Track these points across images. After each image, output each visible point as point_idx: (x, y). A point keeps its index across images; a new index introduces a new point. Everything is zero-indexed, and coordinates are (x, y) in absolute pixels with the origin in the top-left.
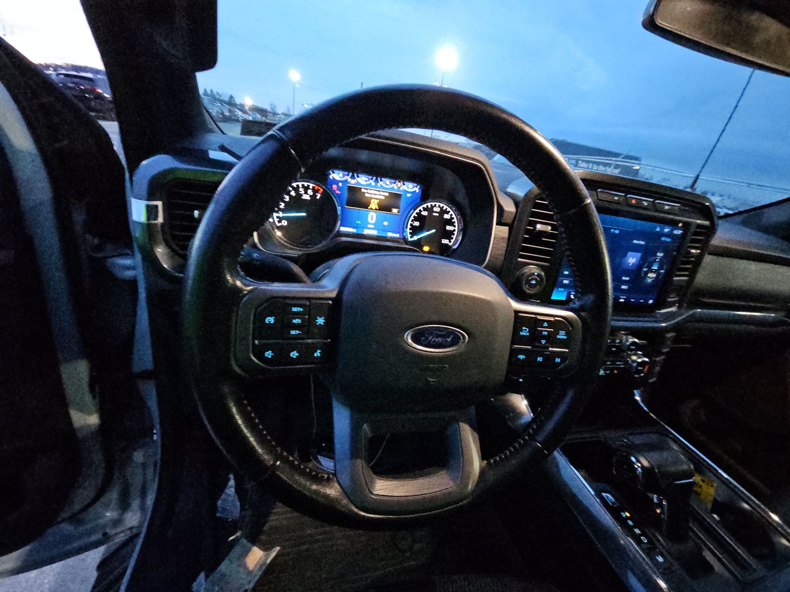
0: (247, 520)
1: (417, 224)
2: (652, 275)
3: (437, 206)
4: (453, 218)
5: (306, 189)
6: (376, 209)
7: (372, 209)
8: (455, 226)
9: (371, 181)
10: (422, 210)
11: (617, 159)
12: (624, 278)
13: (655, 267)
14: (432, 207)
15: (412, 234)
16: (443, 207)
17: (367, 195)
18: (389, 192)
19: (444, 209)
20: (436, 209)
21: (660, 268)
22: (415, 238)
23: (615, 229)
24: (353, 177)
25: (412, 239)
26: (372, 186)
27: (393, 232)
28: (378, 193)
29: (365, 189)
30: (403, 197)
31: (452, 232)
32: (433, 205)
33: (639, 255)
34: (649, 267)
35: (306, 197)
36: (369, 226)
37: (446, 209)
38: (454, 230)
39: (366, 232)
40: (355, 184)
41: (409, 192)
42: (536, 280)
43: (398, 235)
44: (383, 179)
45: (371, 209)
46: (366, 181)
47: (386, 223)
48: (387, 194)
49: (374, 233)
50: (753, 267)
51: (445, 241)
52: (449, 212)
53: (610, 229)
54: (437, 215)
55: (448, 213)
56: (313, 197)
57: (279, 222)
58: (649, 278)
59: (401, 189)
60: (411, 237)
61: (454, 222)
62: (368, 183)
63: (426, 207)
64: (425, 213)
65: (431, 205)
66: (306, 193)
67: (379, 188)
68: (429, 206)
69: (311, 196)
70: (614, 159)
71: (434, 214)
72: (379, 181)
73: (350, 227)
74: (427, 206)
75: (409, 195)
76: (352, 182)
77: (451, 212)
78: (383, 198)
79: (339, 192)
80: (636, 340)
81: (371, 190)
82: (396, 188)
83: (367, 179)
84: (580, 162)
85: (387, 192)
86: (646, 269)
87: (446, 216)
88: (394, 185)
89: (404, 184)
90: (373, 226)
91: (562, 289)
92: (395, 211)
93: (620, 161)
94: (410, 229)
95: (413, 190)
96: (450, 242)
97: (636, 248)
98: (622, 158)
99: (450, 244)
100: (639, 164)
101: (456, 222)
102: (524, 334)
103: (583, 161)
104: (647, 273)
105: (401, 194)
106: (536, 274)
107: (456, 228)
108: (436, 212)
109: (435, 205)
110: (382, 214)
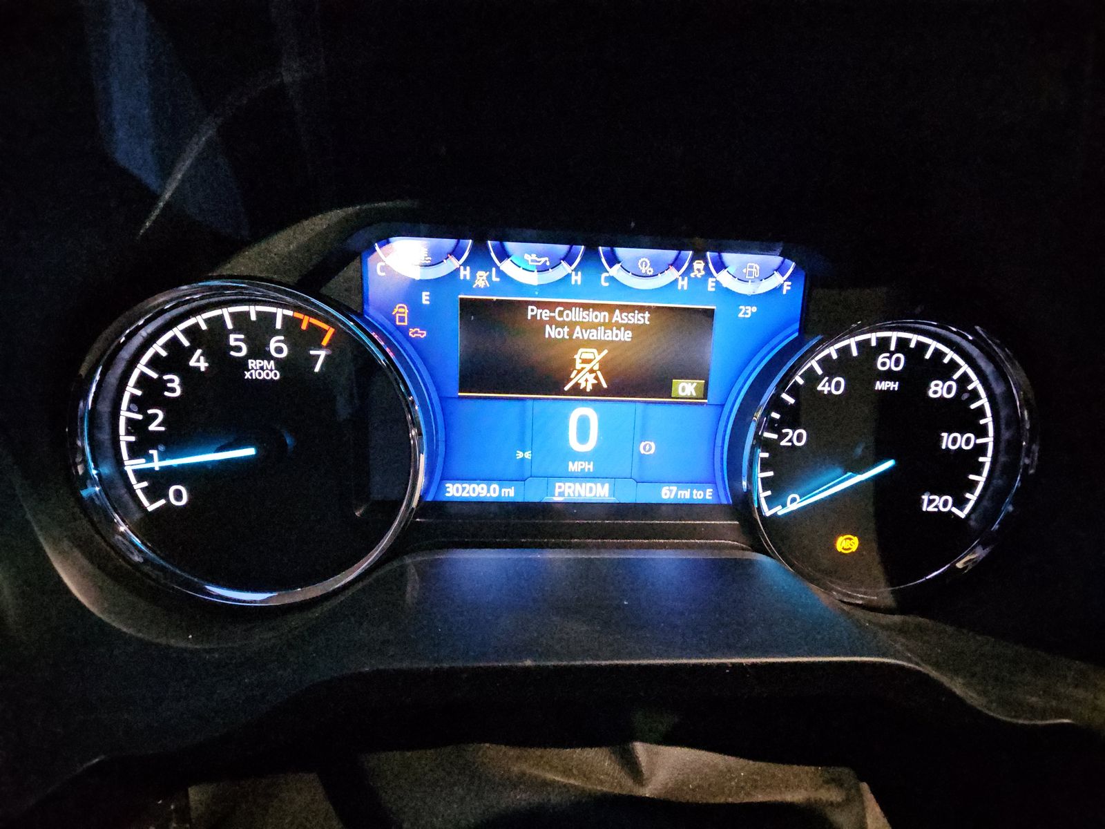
1: (796, 438)
4: (975, 396)
5: (258, 334)
6: (597, 390)
7: (583, 392)
8: (982, 432)
9: (565, 268)
10: (820, 371)
14: (870, 353)
16: (921, 347)
17: (551, 332)
18: (649, 309)
22: (794, 503)
24: (479, 258)
25: (778, 510)
26: (576, 291)
27: (684, 484)
28: (603, 316)
29: (539, 305)
30: (719, 323)
31: (970, 460)
35: (262, 370)
36: (574, 467)
38: (980, 449)
39: (566, 492)
40: (493, 288)
41: (749, 299)
43: (704, 495)
44: (621, 252)
45: (577, 390)
46: (542, 269)
47: (648, 448)
48: (643, 319)
49: (599, 492)
51: (934, 503)
52: (954, 366)
54: (894, 386)
55: (945, 371)
56: (293, 367)
57: (153, 494)
59: (710, 286)
60: (774, 502)
61: (981, 412)
62: (554, 275)
65: (863, 345)
66: (258, 351)
67: (601, 292)
69: (280, 364)
71: (881, 386)
72: (604, 260)
73: (488, 480)
74: (845, 350)
75: (747, 311)
76: (481, 282)
78: (626, 336)
79: (423, 334)
81: (568, 306)
82: (684, 284)
83: (546, 261)
85: (642, 309)
87: (938, 389)
88: (671, 273)
89: (720, 265)
90: (589, 467)
92: (686, 388)
94: (767, 465)
95: (766, 286)
99: (962, 513)
105: (713, 310)
107: (989, 440)
108: (889, 376)
109: (886, 341)
110: (629, 409)
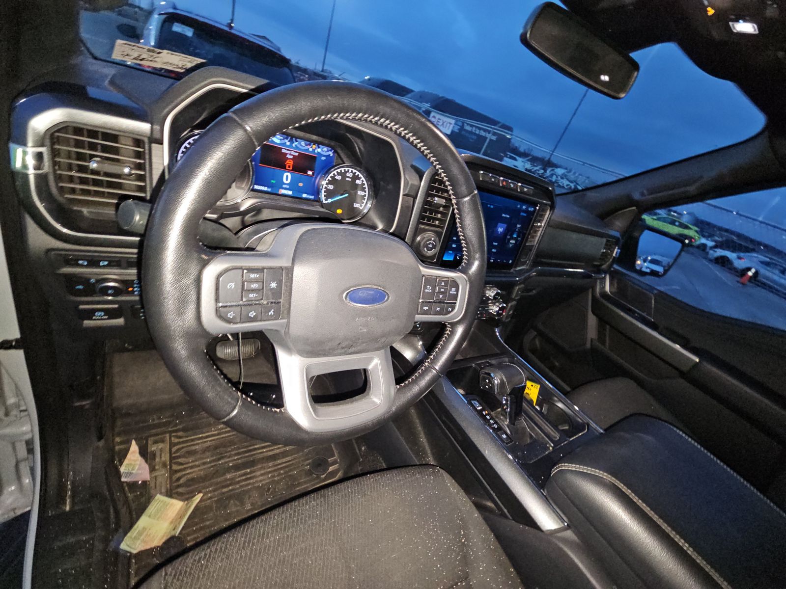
0: (159, 480)
1: (331, 187)
2: (513, 242)
3: (350, 171)
6: (291, 169)
8: (365, 192)
9: (286, 141)
10: (336, 174)
11: (495, 127)
12: (494, 244)
13: (515, 236)
14: (346, 172)
15: (327, 197)
16: (355, 173)
19: (356, 174)
20: (349, 175)
21: (518, 236)
22: (330, 201)
23: (491, 205)
25: (326, 202)
26: (287, 146)
27: (308, 194)
30: (317, 160)
31: (363, 197)
32: (347, 170)
33: (505, 226)
34: (511, 235)
36: (284, 186)
37: (358, 175)
38: (365, 195)
39: (282, 192)
40: (269, 142)
41: (324, 156)
42: (432, 244)
43: (312, 197)
44: (298, 140)
45: (286, 169)
46: (281, 140)
47: (301, 185)
48: (297, 154)
50: (575, 236)
51: (357, 205)
52: (361, 178)
53: (487, 204)
54: (350, 180)
55: (359, 178)
58: (511, 243)
59: (316, 151)
60: (326, 200)
61: (365, 188)
62: (283, 142)
63: (339, 171)
64: (339, 178)
65: (345, 170)
67: (293, 148)
68: (343, 171)
70: (493, 127)
71: (348, 179)
72: (294, 141)
73: (265, 186)
74: (341, 171)
75: (323, 158)
77: (363, 178)
80: (499, 291)
82: (311, 149)
83: (281, 138)
84: (465, 124)
86: (508, 237)
88: (308, 147)
89: (319, 147)
90: (288, 187)
91: (451, 252)
92: (310, 173)
93: (496, 129)
94: (325, 192)
95: (327, 154)
96: (361, 206)
97: (504, 220)
98: (500, 127)
99: (361, 208)
100: (511, 135)
101: (367, 188)
102: (428, 291)
103: (468, 124)
104: (509, 240)
105: (316, 157)
106: (433, 239)
107: (367, 194)
108: (349, 177)
109: (348, 170)
110: (298, 175)
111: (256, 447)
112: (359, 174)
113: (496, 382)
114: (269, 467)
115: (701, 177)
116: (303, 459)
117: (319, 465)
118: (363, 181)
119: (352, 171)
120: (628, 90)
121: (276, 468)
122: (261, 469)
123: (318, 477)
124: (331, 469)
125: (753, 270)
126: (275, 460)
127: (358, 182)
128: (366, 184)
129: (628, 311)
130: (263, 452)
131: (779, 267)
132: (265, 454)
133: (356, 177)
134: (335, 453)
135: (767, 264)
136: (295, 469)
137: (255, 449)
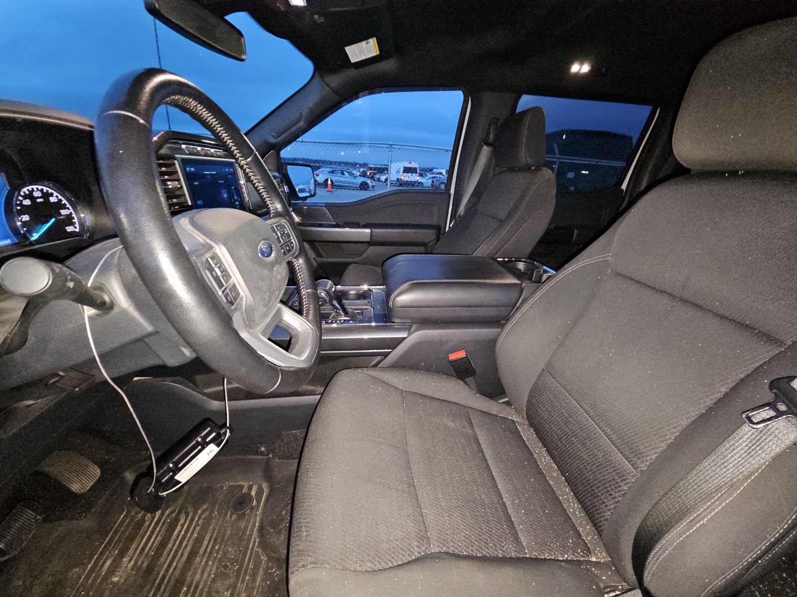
3: (35, 189)
8: (69, 208)
10: (22, 199)
14: (31, 192)
16: (43, 189)
19: (45, 191)
20: (37, 194)
32: (31, 189)
37: (48, 191)
54: (41, 200)
63: (23, 194)
64: (28, 203)
68: (27, 192)
71: (38, 200)
74: (24, 192)
77: (55, 193)
86: (233, 200)
96: (76, 228)
99: (77, 230)
101: (67, 203)
108: (38, 198)
109: (33, 189)
111: (162, 573)
112: (48, 189)
113: (323, 294)
114: (201, 562)
115: (301, 114)
116: (221, 520)
117: (241, 503)
118: (57, 197)
119: (37, 188)
120: (244, 51)
121: (207, 554)
122: (195, 573)
123: (252, 508)
124: (253, 493)
125: (329, 180)
126: (197, 553)
127: (53, 200)
128: (63, 199)
129: (320, 226)
130: (176, 566)
131: (339, 171)
132: (180, 565)
133: (46, 196)
134: (242, 484)
135: (333, 172)
136: (225, 531)
137: (164, 577)
